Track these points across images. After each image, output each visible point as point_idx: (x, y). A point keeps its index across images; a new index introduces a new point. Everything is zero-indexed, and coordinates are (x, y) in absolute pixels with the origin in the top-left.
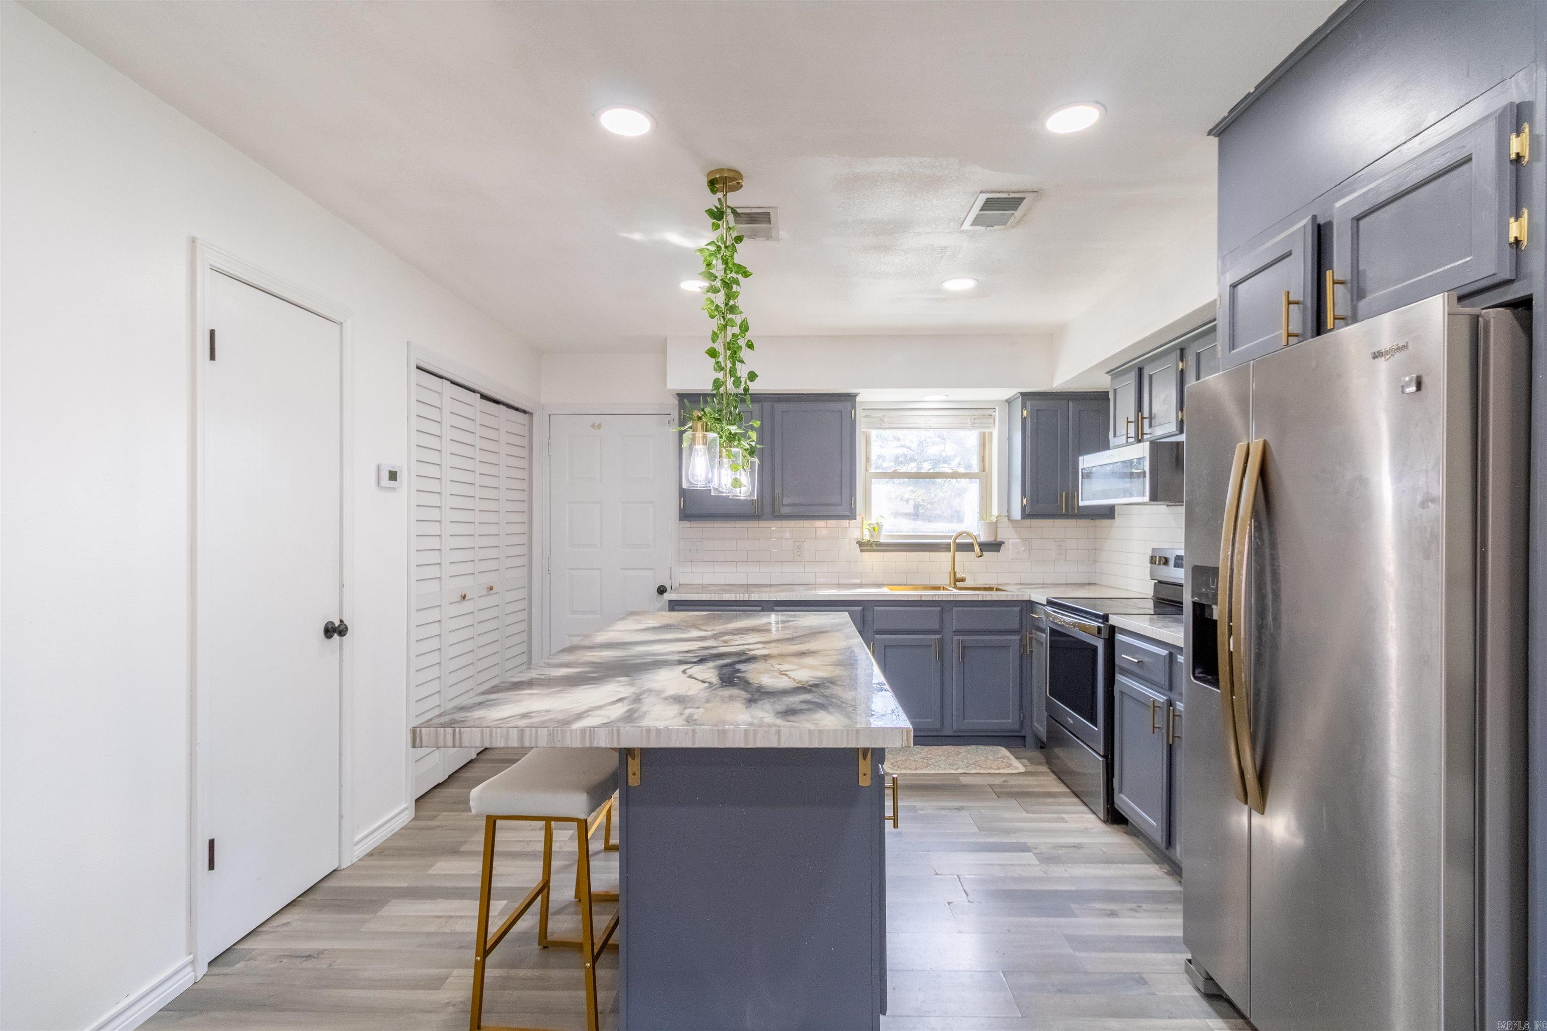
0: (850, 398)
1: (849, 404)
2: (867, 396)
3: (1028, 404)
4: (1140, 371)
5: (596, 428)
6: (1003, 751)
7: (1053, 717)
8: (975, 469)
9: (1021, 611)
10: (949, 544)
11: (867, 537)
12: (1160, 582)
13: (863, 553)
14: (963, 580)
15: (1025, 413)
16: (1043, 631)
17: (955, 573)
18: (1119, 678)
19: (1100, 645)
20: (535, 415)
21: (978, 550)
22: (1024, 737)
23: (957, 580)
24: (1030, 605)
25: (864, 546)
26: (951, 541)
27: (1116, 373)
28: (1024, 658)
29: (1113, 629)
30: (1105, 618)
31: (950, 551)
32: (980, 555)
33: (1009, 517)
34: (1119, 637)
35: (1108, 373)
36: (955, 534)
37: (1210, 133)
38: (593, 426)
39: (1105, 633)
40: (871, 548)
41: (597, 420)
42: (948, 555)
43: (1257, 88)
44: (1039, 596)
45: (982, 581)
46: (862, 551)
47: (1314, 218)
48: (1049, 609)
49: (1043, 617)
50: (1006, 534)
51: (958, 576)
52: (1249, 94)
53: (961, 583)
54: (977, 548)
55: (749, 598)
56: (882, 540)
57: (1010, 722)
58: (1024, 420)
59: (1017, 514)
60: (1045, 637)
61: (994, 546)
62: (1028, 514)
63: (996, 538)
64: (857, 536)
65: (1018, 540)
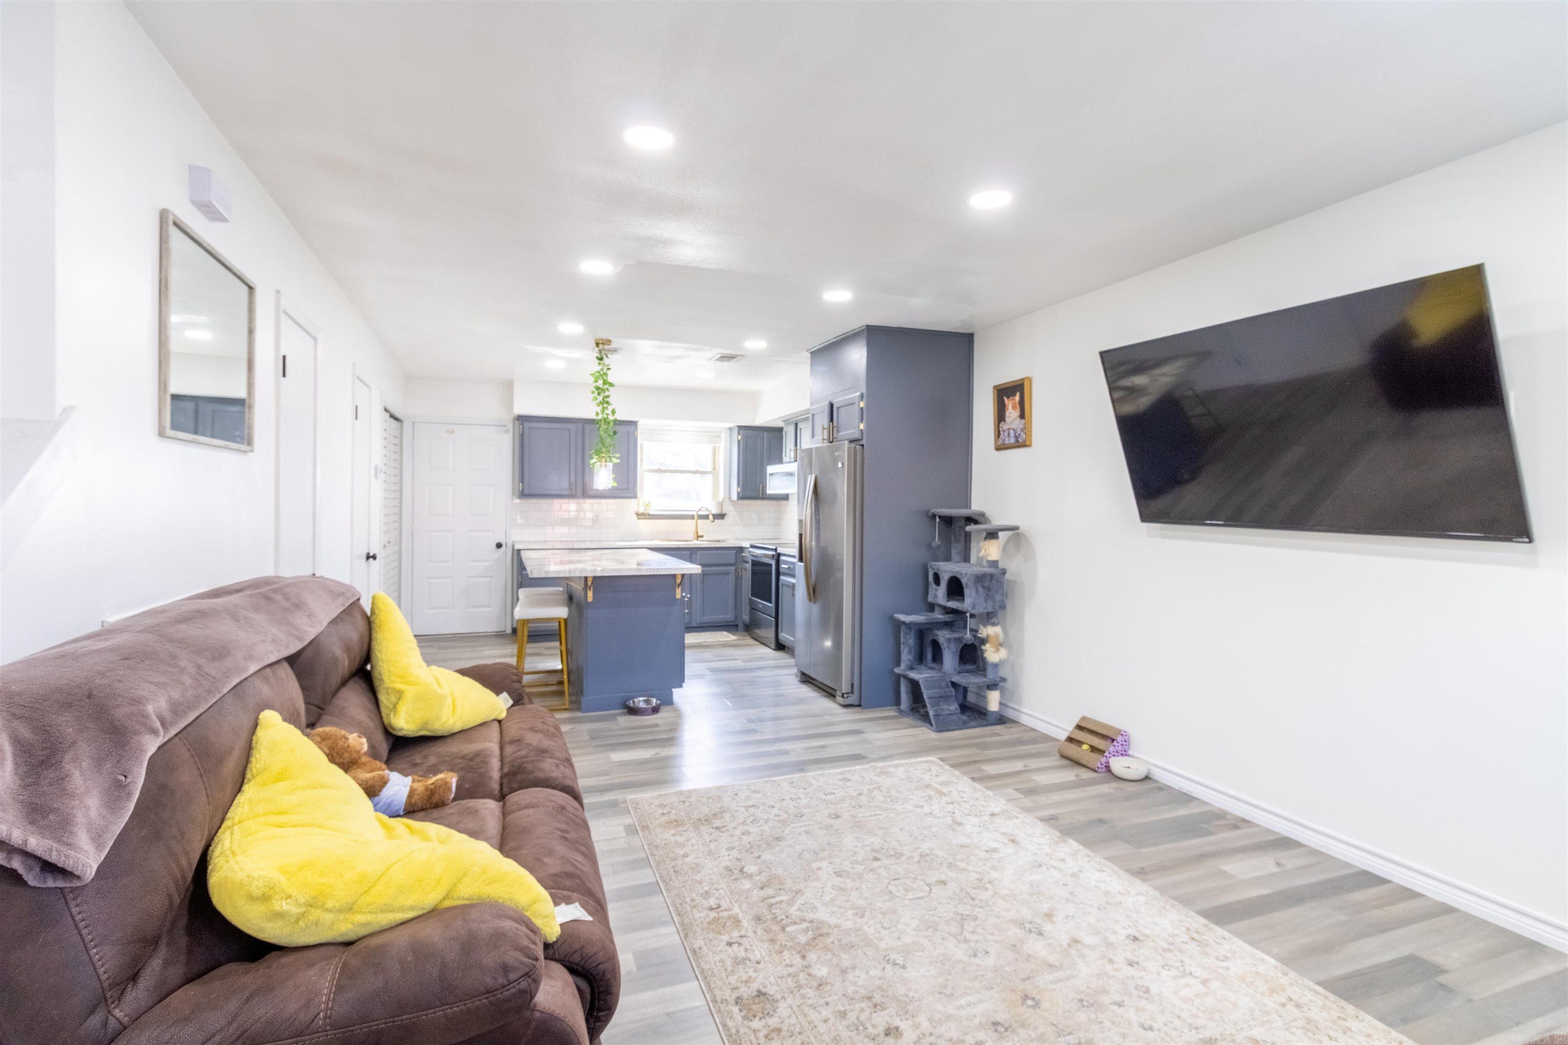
0: (633, 424)
1: (634, 428)
2: (644, 423)
3: (742, 432)
4: (796, 424)
5: (450, 433)
6: (725, 633)
7: (753, 608)
8: (710, 469)
9: (736, 553)
10: (694, 515)
11: (641, 510)
13: (639, 520)
14: (702, 536)
15: (740, 437)
16: (747, 562)
17: (698, 532)
18: (782, 577)
19: (773, 563)
20: (405, 424)
21: (712, 519)
22: (737, 625)
23: (698, 537)
24: (741, 549)
25: (641, 516)
26: (695, 513)
27: (786, 421)
28: (738, 578)
29: (779, 555)
30: (776, 550)
31: (694, 519)
32: (712, 521)
33: (730, 498)
34: (782, 558)
35: (781, 419)
36: (697, 509)
38: (448, 432)
39: (776, 557)
40: (644, 517)
41: (451, 428)
42: (693, 522)
44: (746, 544)
45: (713, 538)
48: (751, 549)
49: (748, 555)
50: (728, 509)
51: (699, 534)
53: (701, 538)
54: (711, 517)
56: (652, 513)
57: (729, 616)
58: (739, 441)
59: (734, 496)
60: (749, 566)
61: (721, 516)
62: (741, 497)
63: (722, 510)
64: (636, 509)
65: (735, 513)
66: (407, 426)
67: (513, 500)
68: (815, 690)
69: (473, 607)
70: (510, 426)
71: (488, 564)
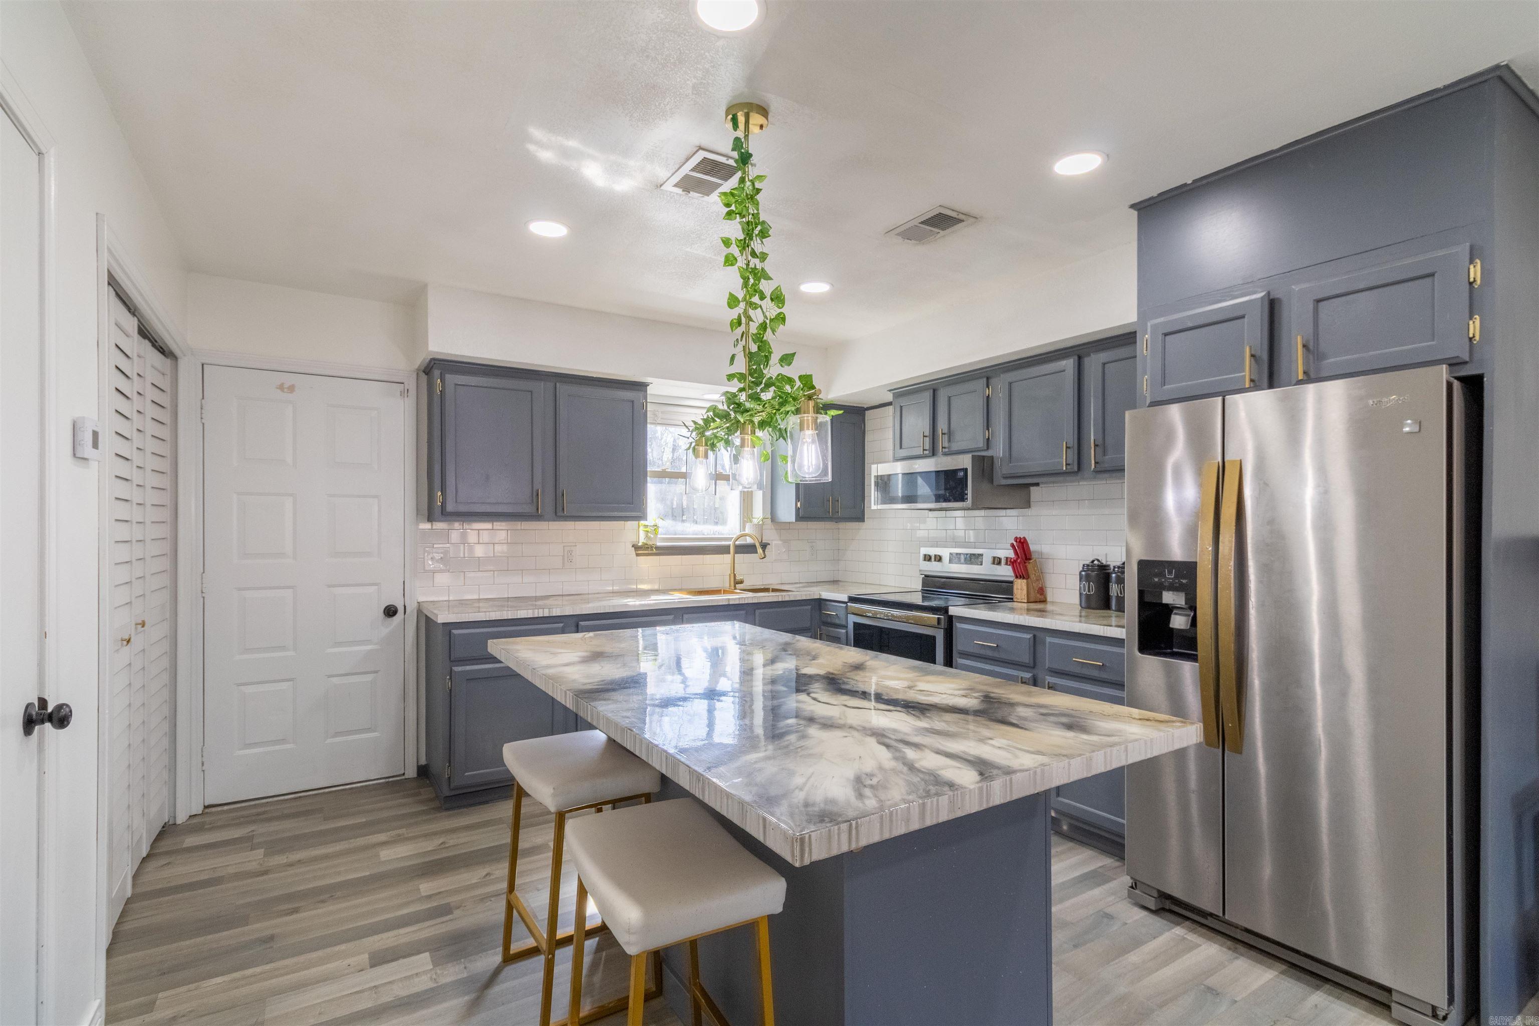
0: (640, 387)
1: (641, 394)
2: (658, 388)
4: (935, 392)
5: (285, 390)
9: (815, 608)
10: (729, 546)
11: (642, 541)
12: (926, 576)
13: (638, 558)
14: (741, 582)
16: (840, 626)
17: (735, 575)
18: (962, 662)
19: (939, 635)
20: (183, 364)
21: (761, 551)
23: (736, 583)
24: (823, 603)
25: (640, 550)
26: (731, 543)
27: (901, 392)
29: (950, 619)
30: (945, 610)
31: (729, 553)
32: (763, 556)
34: (958, 626)
35: (890, 391)
36: (735, 536)
37: (1133, 206)
38: (281, 387)
39: (943, 624)
40: (650, 552)
41: (289, 380)
42: (727, 558)
43: (1195, 181)
45: (758, 583)
46: (637, 555)
47: (1269, 293)
48: (853, 605)
49: (842, 613)
50: (771, 536)
51: (738, 578)
52: (1185, 185)
53: (739, 585)
55: (549, 613)
56: (659, 544)
59: (788, 516)
60: (844, 632)
62: (802, 516)
64: (634, 539)
65: (780, 542)
66: (187, 369)
67: (418, 525)
68: (1269, 958)
69: (337, 734)
70: (411, 385)
71: (369, 647)
